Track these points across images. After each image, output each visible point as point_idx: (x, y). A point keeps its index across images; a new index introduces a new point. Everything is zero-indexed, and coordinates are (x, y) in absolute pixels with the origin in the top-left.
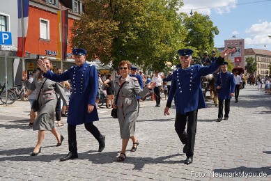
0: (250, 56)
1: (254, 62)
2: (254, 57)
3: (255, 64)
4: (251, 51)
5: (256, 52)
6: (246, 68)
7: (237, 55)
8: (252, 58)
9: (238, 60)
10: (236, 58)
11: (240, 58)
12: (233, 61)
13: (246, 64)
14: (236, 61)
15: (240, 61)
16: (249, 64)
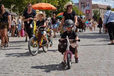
0: (96, 9)
1: (98, 13)
2: (98, 10)
3: (99, 15)
4: (96, 6)
5: (100, 7)
6: (93, 17)
7: (87, 8)
8: (97, 11)
9: (88, 12)
10: (86, 11)
11: (89, 11)
12: (85, 12)
13: (93, 14)
14: (86, 13)
15: (89, 13)
16: (95, 14)
